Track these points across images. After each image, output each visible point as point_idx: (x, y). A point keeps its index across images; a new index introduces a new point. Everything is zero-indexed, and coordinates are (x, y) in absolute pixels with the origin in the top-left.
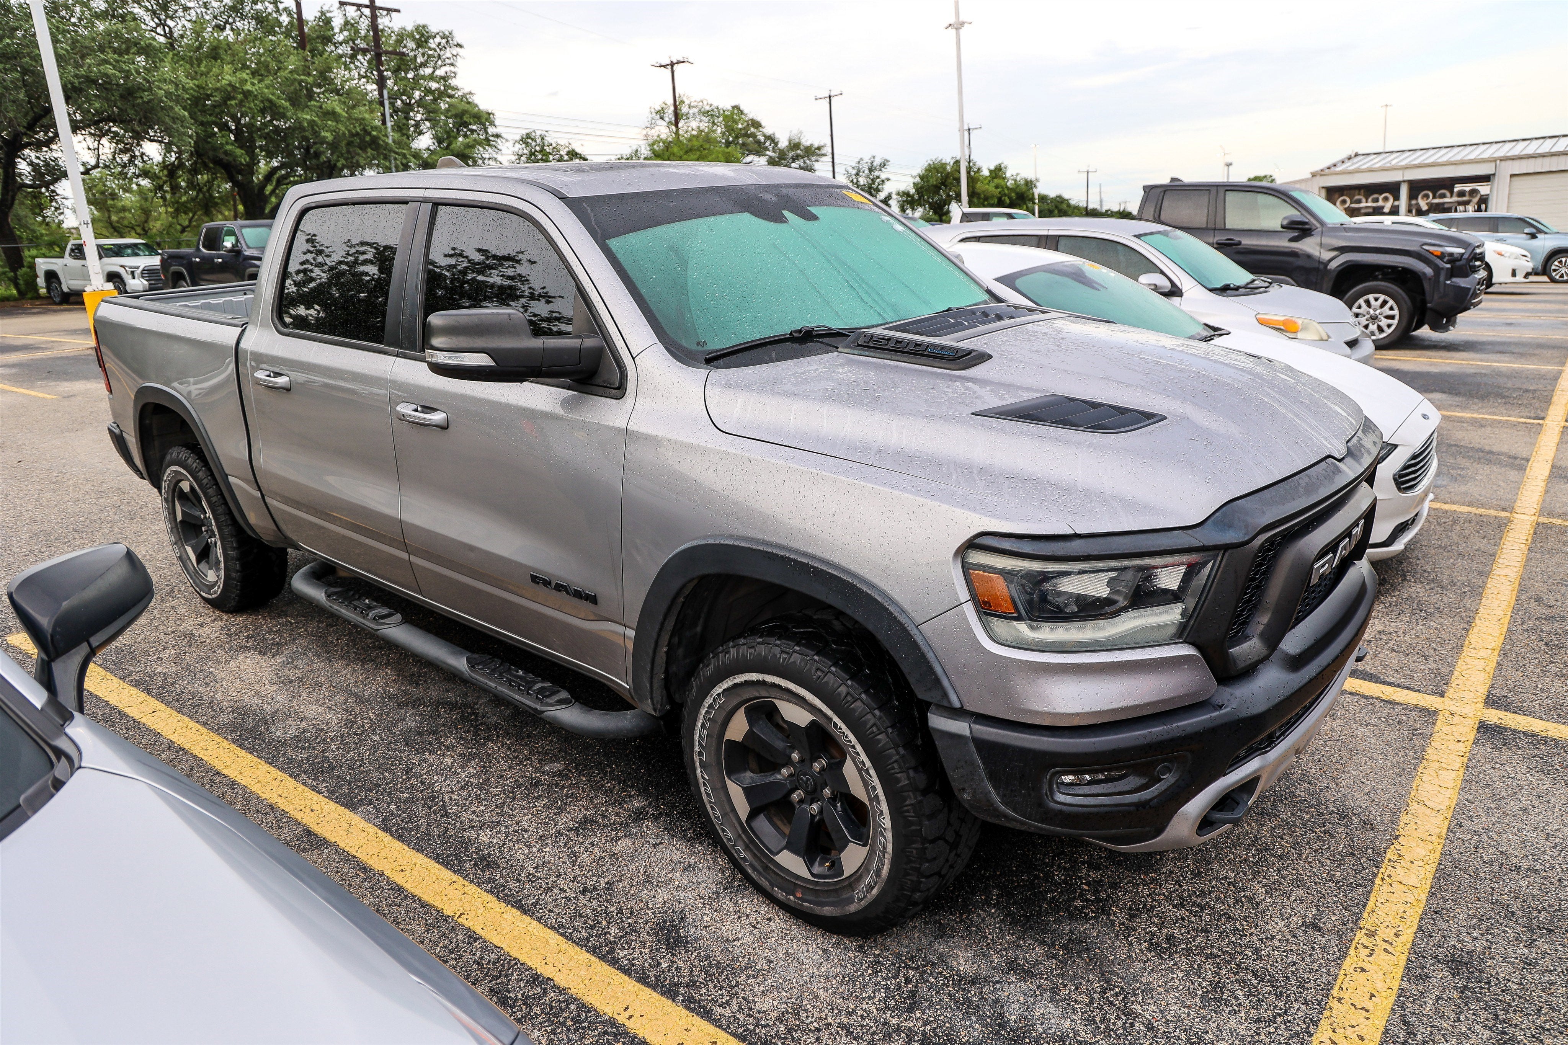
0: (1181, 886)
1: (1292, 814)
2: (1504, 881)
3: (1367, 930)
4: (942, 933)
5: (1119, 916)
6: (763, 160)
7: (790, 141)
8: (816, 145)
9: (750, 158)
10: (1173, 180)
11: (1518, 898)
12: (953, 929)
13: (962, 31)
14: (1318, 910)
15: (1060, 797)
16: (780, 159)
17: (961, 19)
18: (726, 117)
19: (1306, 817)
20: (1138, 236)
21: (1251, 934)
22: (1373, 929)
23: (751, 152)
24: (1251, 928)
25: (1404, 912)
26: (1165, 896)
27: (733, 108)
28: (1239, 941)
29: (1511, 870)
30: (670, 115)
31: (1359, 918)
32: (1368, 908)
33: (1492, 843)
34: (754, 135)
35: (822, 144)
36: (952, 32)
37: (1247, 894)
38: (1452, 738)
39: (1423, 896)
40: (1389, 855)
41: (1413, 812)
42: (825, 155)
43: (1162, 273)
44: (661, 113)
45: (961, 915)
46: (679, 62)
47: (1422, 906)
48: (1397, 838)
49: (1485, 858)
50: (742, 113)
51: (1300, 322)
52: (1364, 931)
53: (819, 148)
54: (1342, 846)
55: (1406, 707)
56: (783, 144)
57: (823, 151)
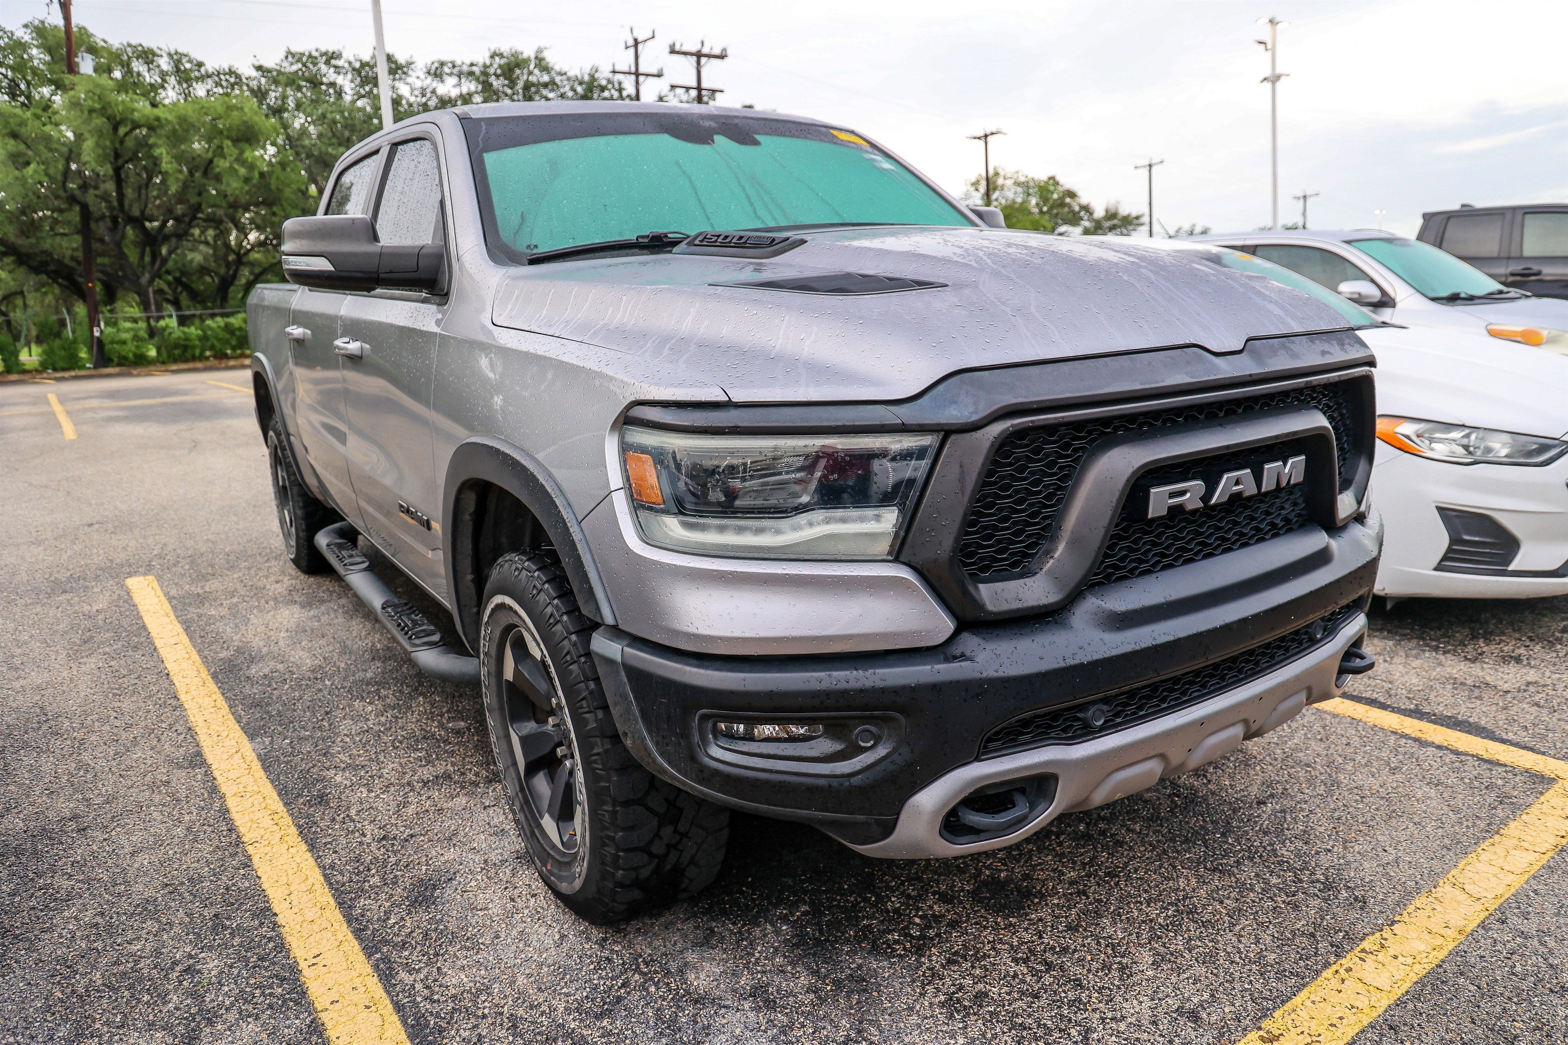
0: (1041, 937)
1: (1257, 875)
2: (1531, 1002)
3: (1268, 1032)
4: (706, 941)
5: (935, 957)
6: (1078, 230)
7: (1107, 211)
8: (1134, 214)
9: (1063, 229)
10: (1463, 206)
11: (1541, 1029)
12: (722, 940)
13: (1279, 85)
14: (1212, 996)
15: (715, 751)
16: (1097, 228)
17: (1279, 71)
18: (1040, 187)
19: (1274, 880)
20: (1348, 242)
21: (1094, 1010)
22: (1276, 1032)
23: (1067, 222)
24: (1100, 1002)
25: (1341, 1018)
26: (1012, 946)
27: (1050, 178)
28: (1071, 1015)
29: (1551, 991)
30: (983, 188)
31: (1266, 1016)
32: (1289, 1006)
33: (1542, 949)
34: (1069, 206)
35: (1140, 213)
36: (1268, 86)
37: (1125, 961)
38: (1561, 813)
39: (1384, 1003)
40: (1366, 944)
41: (1438, 895)
42: (1142, 224)
43: (1373, 281)
44: (975, 184)
45: (743, 926)
46: (992, 134)
47: (1375, 1014)
48: (1393, 923)
49: (1518, 968)
50: (1058, 184)
51: (1545, 333)
52: (1261, 1033)
53: (1137, 218)
54: (1303, 922)
55: (1512, 770)
56: (1099, 213)
57: (1142, 220)
